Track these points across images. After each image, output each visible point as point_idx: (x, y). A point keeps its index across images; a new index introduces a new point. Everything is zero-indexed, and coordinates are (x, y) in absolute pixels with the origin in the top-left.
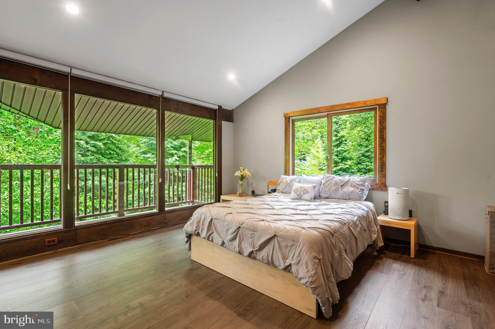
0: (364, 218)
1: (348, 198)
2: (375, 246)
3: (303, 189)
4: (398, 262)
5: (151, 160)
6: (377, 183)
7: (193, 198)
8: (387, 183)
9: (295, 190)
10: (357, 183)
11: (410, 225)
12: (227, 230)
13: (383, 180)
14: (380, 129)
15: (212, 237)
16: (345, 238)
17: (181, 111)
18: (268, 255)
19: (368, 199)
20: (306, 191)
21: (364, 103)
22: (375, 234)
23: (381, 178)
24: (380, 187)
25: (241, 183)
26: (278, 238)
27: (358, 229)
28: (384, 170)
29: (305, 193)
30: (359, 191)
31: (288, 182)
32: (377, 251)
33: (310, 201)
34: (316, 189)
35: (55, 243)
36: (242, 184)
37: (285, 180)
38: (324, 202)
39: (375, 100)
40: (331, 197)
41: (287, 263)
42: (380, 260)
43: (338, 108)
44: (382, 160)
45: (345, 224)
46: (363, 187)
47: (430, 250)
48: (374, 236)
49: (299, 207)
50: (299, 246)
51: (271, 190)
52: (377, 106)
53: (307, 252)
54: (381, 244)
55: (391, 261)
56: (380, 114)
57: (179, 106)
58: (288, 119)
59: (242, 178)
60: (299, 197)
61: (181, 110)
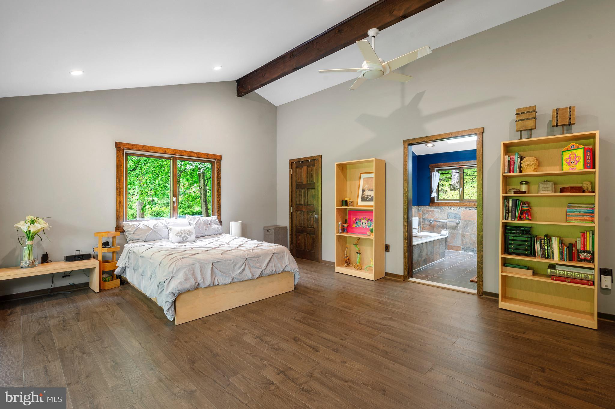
8: (222, 220)
9: (178, 233)
13: (220, 217)
14: (217, 178)
25: (30, 243)
28: (220, 210)
29: (190, 235)
36: (32, 245)
39: (213, 155)
44: (219, 203)
52: (215, 160)
56: (216, 167)
58: (121, 150)
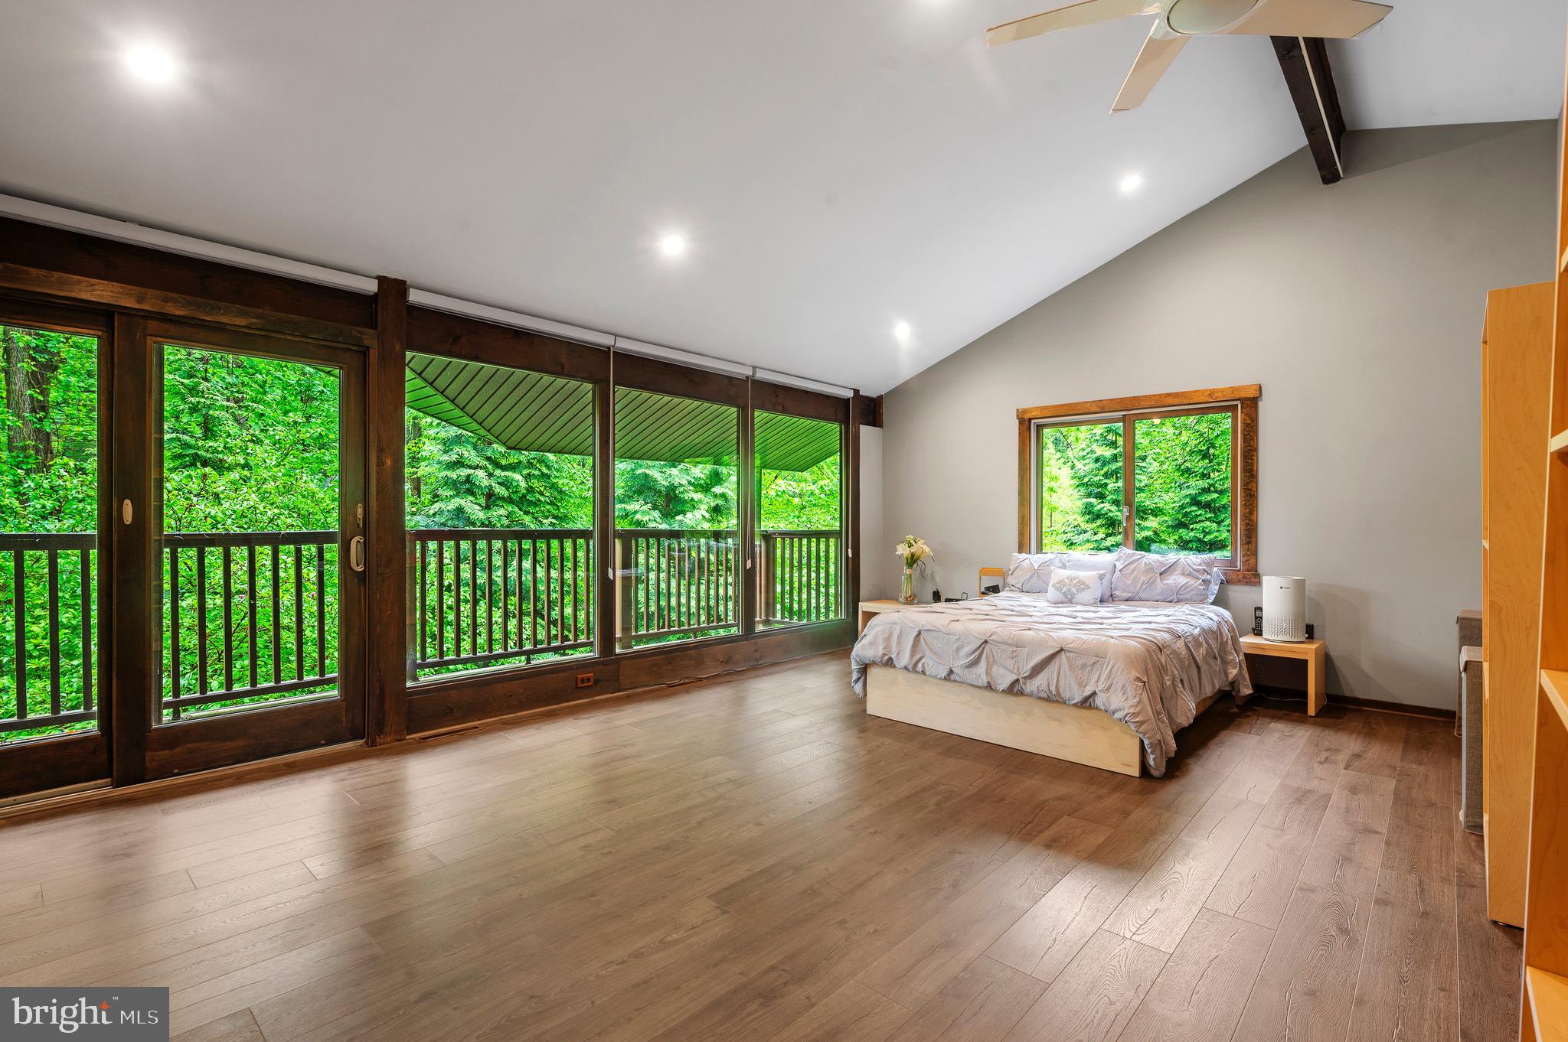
0: (1214, 634)
1: (1176, 598)
2: (1234, 694)
3: (1077, 580)
4: (1280, 721)
5: (644, 519)
6: (1238, 568)
7: (767, 614)
8: (1260, 570)
9: (1058, 583)
10: (1195, 567)
11: (1308, 651)
12: (958, 649)
13: (1252, 561)
14: (1244, 452)
15: (923, 664)
16: (1181, 661)
17: (783, 407)
18: (1049, 684)
19: (1220, 601)
20: (1082, 586)
21: (1210, 395)
22: (1235, 668)
23: (1246, 558)
24: (1244, 578)
25: (908, 571)
26: (1067, 654)
27: (1203, 651)
28: (1253, 539)
29: (1081, 590)
30: (1200, 584)
31: (1036, 568)
32: (1238, 706)
33: (1093, 604)
34: (1105, 582)
35: (590, 684)
36: (911, 575)
37: (1025, 564)
38: (1123, 607)
39: (1234, 389)
40: (1137, 598)
41: (1087, 693)
42: (1244, 718)
43: (1149, 404)
44: (1250, 520)
45: (1180, 637)
46: (1209, 577)
47: (1350, 707)
48: (1233, 672)
49: (1078, 614)
50: (1109, 662)
51: (985, 588)
52: (1238, 403)
53: (1122, 671)
54: (1247, 690)
55: (1268, 720)
56: (1244, 420)
57: (778, 396)
58: (1027, 423)
59: (912, 560)
60: (1067, 598)
61: (781, 407)
